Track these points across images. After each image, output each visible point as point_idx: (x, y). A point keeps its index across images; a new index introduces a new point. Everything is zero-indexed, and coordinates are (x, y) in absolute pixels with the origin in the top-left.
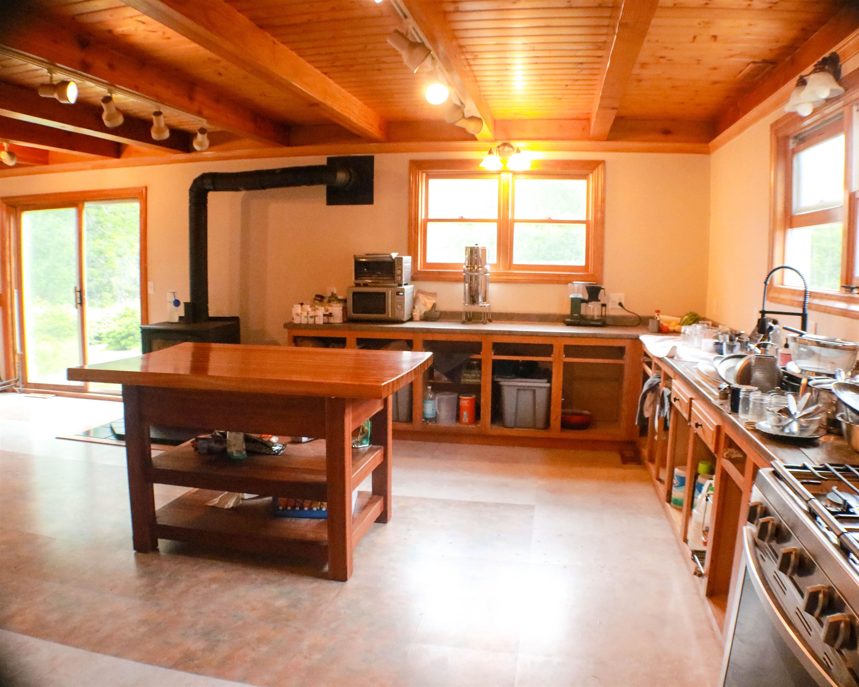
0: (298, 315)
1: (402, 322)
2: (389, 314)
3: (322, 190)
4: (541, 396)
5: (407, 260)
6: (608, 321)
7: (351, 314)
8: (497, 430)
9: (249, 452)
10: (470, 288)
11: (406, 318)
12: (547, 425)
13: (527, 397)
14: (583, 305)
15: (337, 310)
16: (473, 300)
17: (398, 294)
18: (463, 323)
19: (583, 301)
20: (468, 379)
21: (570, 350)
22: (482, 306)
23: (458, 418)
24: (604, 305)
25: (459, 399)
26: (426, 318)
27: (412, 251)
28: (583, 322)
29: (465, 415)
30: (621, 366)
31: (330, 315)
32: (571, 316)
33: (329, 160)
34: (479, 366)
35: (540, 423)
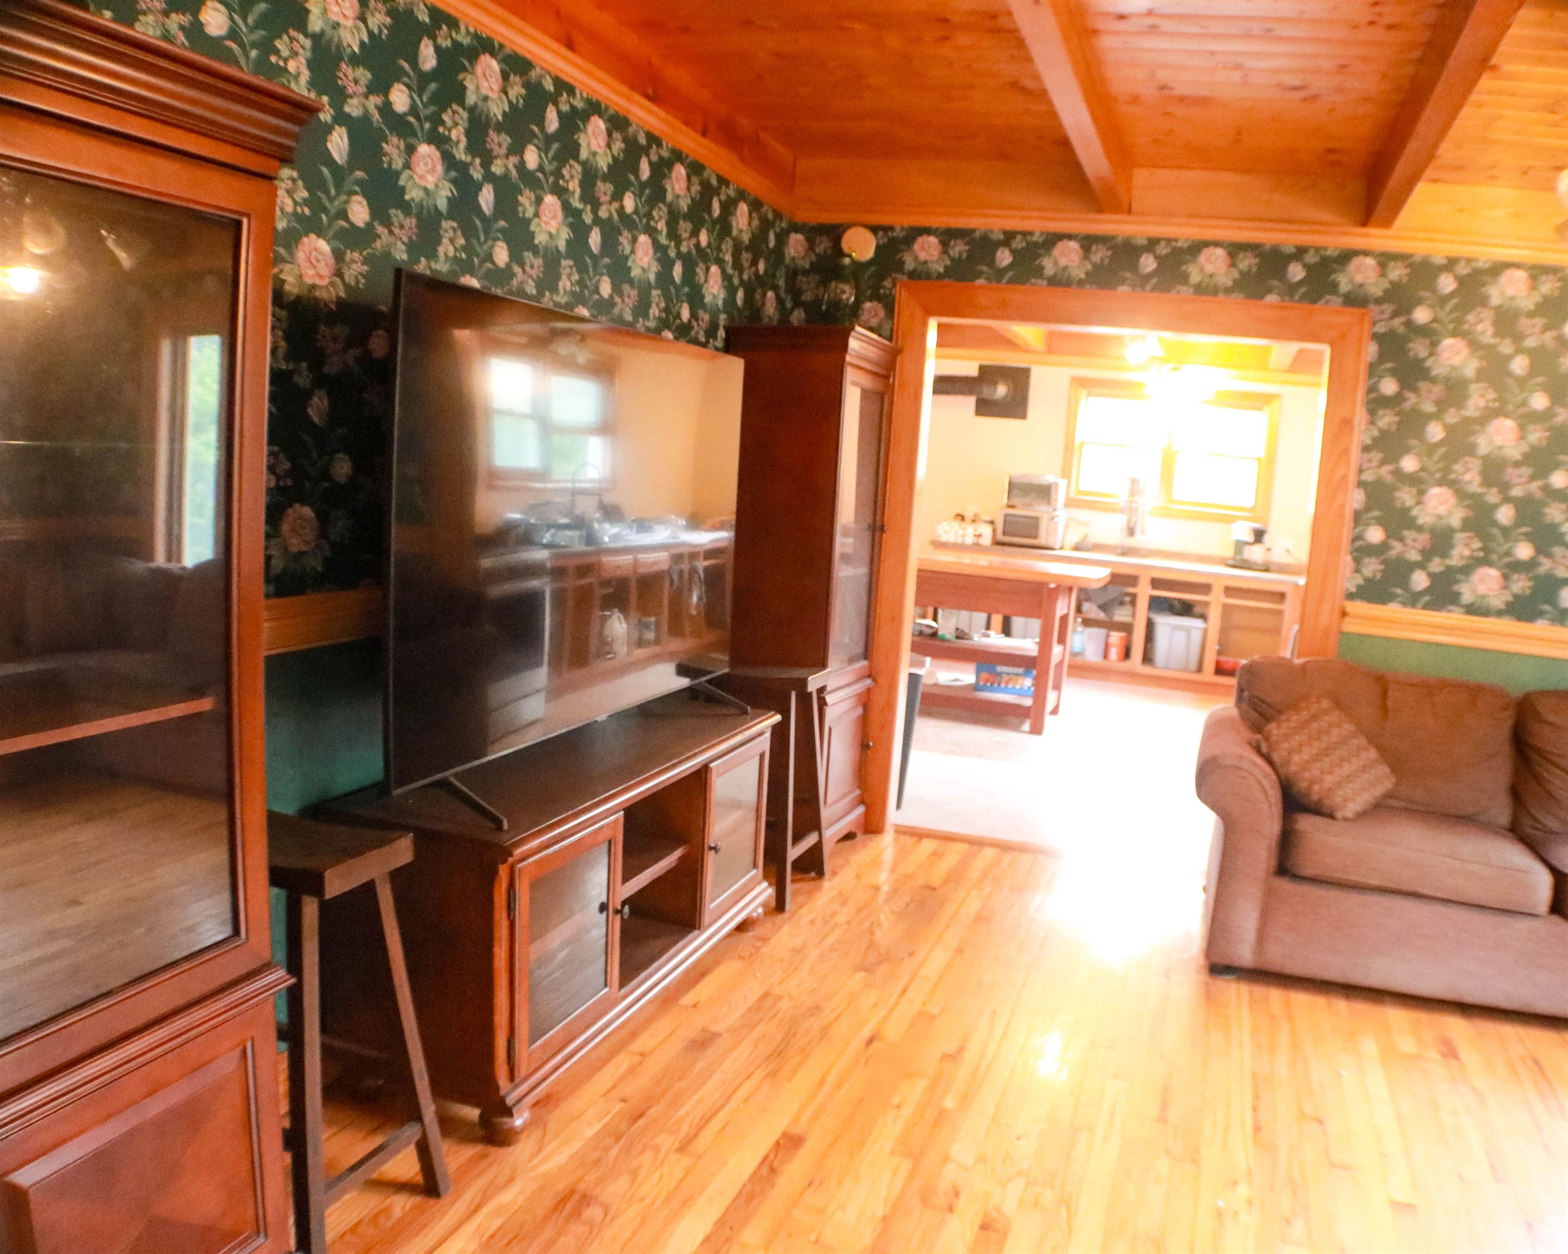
0: (946, 532)
1: (1052, 549)
2: (1042, 540)
3: (970, 401)
4: (1196, 637)
5: (1062, 484)
6: (1272, 568)
7: (1000, 537)
8: (1146, 670)
9: (957, 637)
10: (1129, 521)
11: (1058, 546)
12: (1200, 669)
13: (1180, 636)
14: (1247, 548)
15: (987, 531)
16: (1131, 532)
17: (1052, 519)
18: (1119, 555)
19: (1247, 543)
20: (1121, 615)
21: (1229, 591)
22: (1139, 540)
23: (1106, 656)
24: (1269, 550)
25: (1108, 636)
26: (1077, 548)
27: (1066, 472)
28: (1246, 565)
29: (1114, 653)
30: (1280, 613)
31: (980, 536)
32: (1234, 559)
33: (982, 369)
34: (1133, 603)
35: (1193, 664)
